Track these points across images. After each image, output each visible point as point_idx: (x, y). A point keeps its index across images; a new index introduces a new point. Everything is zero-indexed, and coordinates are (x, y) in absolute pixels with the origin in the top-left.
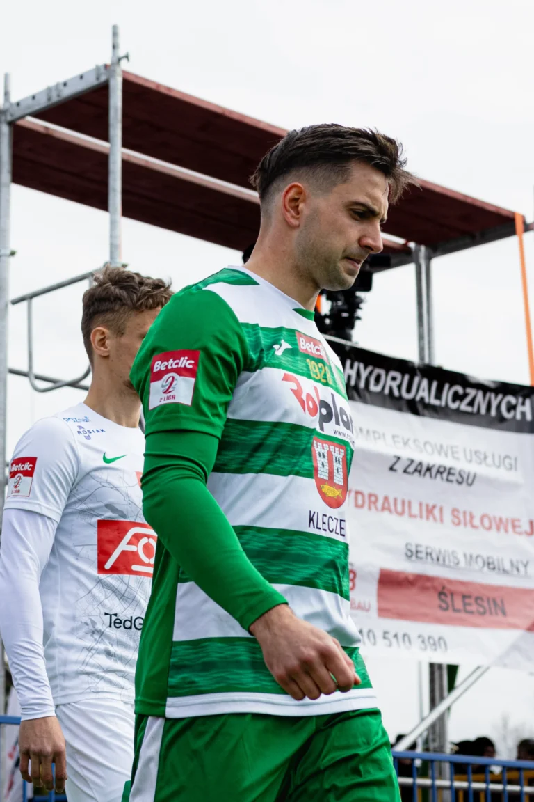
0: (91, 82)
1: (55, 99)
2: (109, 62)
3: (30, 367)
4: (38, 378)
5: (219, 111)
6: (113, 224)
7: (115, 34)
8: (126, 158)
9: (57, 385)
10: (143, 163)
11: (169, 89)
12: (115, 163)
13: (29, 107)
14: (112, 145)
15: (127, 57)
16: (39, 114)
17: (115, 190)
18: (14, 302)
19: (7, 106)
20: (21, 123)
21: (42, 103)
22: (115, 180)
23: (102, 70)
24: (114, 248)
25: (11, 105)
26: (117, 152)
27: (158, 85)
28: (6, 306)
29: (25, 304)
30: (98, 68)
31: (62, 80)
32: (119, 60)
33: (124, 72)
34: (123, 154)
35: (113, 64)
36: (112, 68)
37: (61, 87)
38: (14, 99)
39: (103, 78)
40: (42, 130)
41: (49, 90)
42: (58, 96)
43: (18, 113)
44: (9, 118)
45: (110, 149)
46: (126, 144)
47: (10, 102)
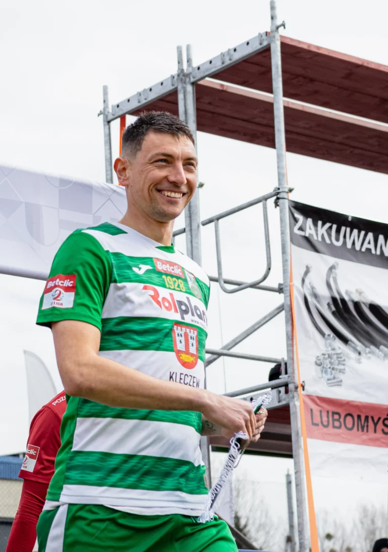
0: (255, 47)
1: (228, 62)
2: (269, 30)
3: (220, 274)
4: (226, 282)
5: (360, 63)
6: (279, 157)
7: (273, 8)
8: (286, 105)
9: (242, 286)
10: (300, 108)
11: (318, 48)
12: (278, 109)
13: (207, 70)
14: (275, 96)
15: (283, 25)
16: (215, 75)
17: (279, 130)
18: (204, 224)
19: (190, 70)
20: (201, 82)
21: (218, 66)
22: (279, 122)
23: (264, 37)
24: (281, 176)
25: (193, 69)
26: (279, 101)
27: (309, 45)
28: (198, 226)
29: (212, 224)
30: (260, 35)
31: (232, 47)
32: (278, 28)
33: (281, 37)
34: (284, 101)
35: (272, 32)
36: (271, 35)
37: (232, 52)
38: (195, 64)
39: (265, 43)
40: (219, 87)
41: (223, 55)
42: (230, 60)
43: (199, 75)
44: (192, 80)
45: (274, 98)
46: (286, 94)
47: (192, 67)
